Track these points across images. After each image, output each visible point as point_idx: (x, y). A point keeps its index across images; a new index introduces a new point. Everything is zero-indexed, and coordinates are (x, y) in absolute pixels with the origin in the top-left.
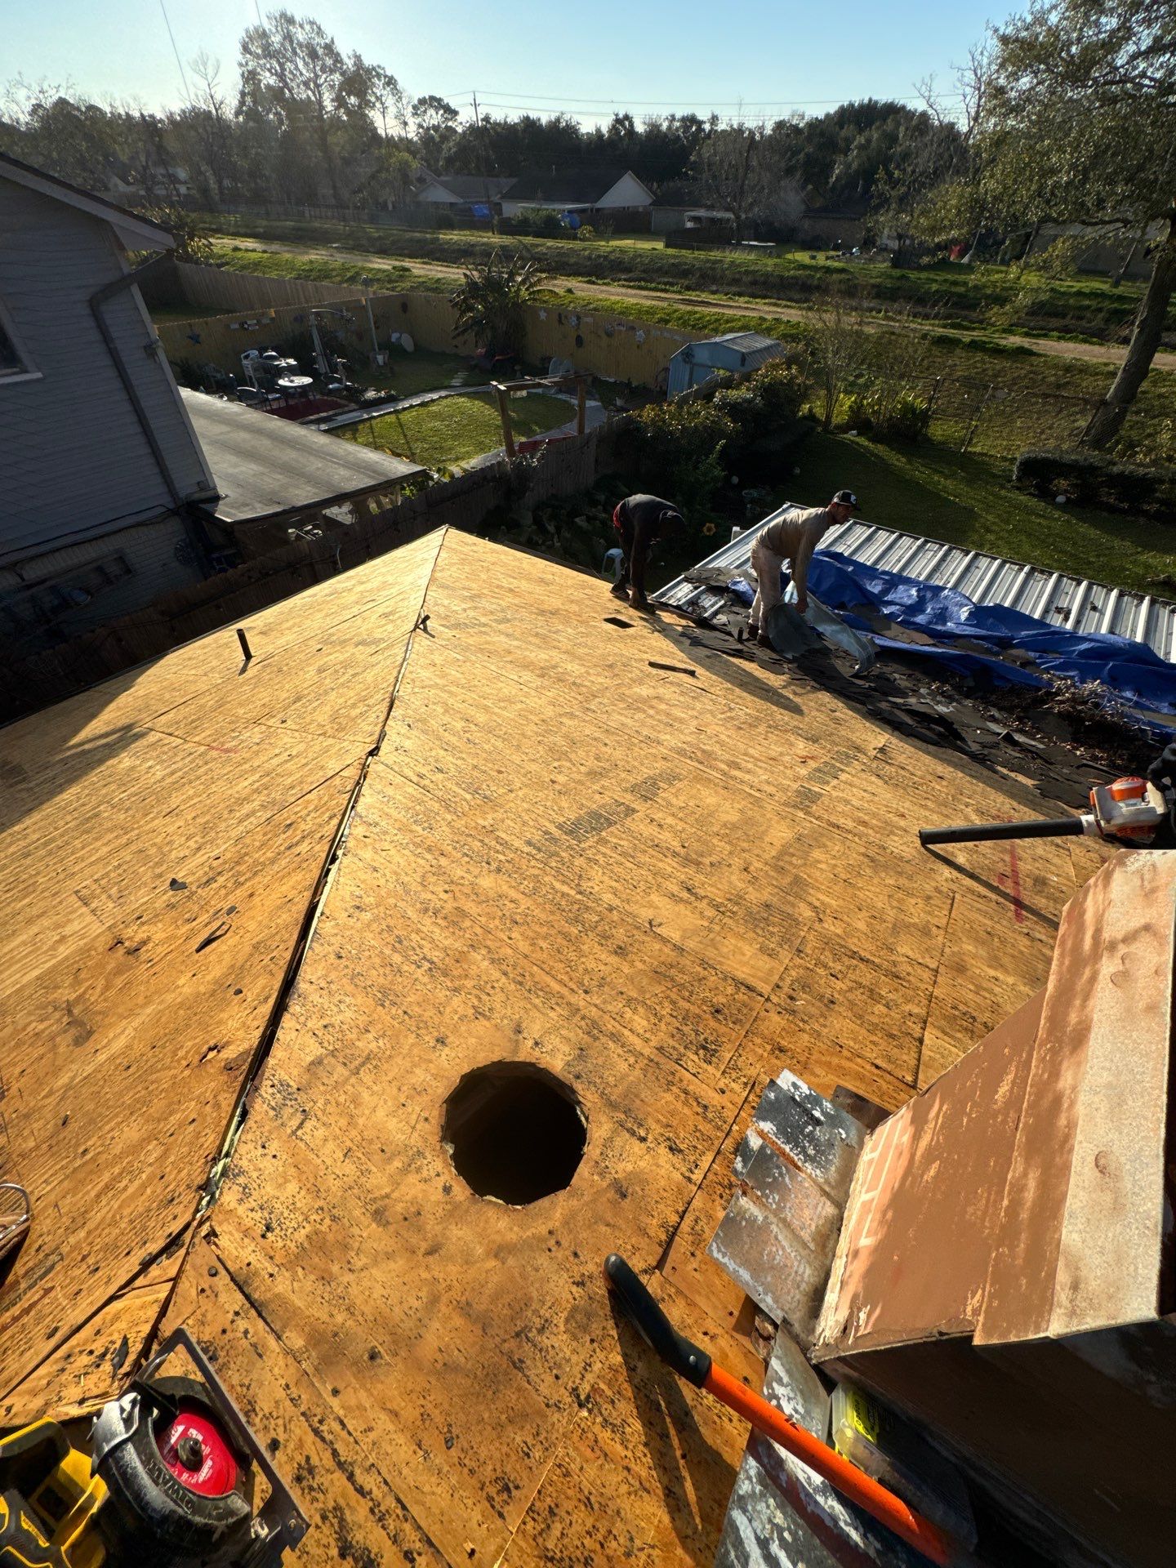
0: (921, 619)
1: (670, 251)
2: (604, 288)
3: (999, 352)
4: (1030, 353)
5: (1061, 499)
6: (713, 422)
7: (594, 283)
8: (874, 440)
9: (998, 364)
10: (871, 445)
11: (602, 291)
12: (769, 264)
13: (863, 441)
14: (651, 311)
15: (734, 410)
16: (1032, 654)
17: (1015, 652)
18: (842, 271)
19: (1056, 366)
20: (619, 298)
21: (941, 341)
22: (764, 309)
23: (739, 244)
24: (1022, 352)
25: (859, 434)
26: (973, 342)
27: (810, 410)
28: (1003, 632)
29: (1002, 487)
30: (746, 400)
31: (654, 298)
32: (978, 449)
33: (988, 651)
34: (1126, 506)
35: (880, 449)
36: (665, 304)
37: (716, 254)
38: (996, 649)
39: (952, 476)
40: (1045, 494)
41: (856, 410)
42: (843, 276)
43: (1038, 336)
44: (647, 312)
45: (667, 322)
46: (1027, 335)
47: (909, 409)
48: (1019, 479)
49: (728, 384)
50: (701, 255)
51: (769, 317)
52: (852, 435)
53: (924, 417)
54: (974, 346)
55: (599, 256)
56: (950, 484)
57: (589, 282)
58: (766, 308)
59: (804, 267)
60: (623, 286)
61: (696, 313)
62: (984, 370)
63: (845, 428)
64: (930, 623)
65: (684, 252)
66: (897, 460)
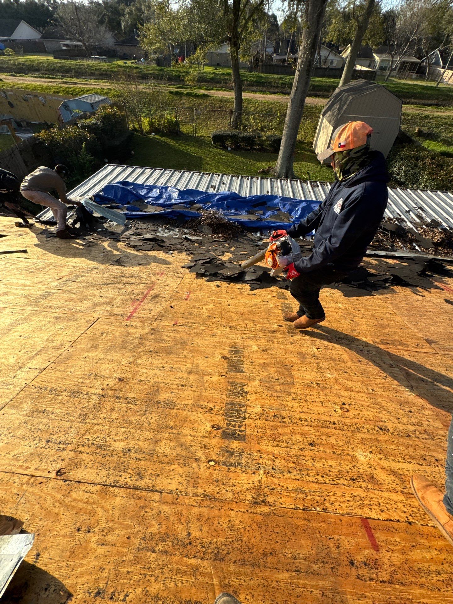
0: (161, 201)
1: (57, 60)
2: (21, 78)
3: (197, 96)
4: (208, 96)
5: (229, 149)
6: (79, 135)
7: (14, 76)
8: (162, 136)
9: (199, 101)
10: (161, 138)
11: (20, 80)
12: (105, 66)
13: (157, 137)
14: (48, 88)
15: (91, 128)
16: (201, 205)
17: (195, 205)
18: (137, 68)
19: (217, 100)
20: (29, 83)
21: (177, 93)
22: (104, 85)
23: (90, 57)
24: (205, 96)
25: (156, 134)
26: (187, 93)
27: (134, 126)
28: (191, 199)
29: (210, 147)
30: (93, 124)
31: (48, 82)
32: (200, 135)
33: (186, 207)
34: (249, 148)
35: (165, 139)
36: (55, 85)
37: (79, 62)
38: (188, 206)
39: (193, 146)
40: (224, 148)
41: (151, 124)
42: (138, 70)
43: (210, 90)
44: (47, 89)
45: (58, 93)
46: (206, 89)
47: (170, 122)
48: (214, 143)
49: (84, 117)
50: (73, 62)
51: (105, 88)
52: (153, 135)
53: (177, 124)
54: (189, 95)
55: (20, 64)
56: (192, 149)
57: (12, 75)
58: (104, 84)
59: (120, 66)
60: (31, 77)
61: (71, 88)
62: (195, 104)
63: (150, 132)
64: (165, 202)
65: (63, 61)
66: (172, 143)
